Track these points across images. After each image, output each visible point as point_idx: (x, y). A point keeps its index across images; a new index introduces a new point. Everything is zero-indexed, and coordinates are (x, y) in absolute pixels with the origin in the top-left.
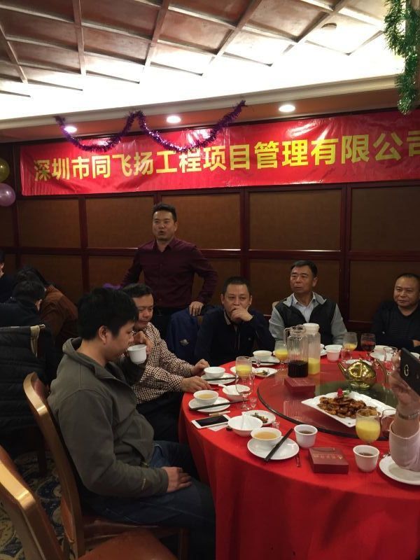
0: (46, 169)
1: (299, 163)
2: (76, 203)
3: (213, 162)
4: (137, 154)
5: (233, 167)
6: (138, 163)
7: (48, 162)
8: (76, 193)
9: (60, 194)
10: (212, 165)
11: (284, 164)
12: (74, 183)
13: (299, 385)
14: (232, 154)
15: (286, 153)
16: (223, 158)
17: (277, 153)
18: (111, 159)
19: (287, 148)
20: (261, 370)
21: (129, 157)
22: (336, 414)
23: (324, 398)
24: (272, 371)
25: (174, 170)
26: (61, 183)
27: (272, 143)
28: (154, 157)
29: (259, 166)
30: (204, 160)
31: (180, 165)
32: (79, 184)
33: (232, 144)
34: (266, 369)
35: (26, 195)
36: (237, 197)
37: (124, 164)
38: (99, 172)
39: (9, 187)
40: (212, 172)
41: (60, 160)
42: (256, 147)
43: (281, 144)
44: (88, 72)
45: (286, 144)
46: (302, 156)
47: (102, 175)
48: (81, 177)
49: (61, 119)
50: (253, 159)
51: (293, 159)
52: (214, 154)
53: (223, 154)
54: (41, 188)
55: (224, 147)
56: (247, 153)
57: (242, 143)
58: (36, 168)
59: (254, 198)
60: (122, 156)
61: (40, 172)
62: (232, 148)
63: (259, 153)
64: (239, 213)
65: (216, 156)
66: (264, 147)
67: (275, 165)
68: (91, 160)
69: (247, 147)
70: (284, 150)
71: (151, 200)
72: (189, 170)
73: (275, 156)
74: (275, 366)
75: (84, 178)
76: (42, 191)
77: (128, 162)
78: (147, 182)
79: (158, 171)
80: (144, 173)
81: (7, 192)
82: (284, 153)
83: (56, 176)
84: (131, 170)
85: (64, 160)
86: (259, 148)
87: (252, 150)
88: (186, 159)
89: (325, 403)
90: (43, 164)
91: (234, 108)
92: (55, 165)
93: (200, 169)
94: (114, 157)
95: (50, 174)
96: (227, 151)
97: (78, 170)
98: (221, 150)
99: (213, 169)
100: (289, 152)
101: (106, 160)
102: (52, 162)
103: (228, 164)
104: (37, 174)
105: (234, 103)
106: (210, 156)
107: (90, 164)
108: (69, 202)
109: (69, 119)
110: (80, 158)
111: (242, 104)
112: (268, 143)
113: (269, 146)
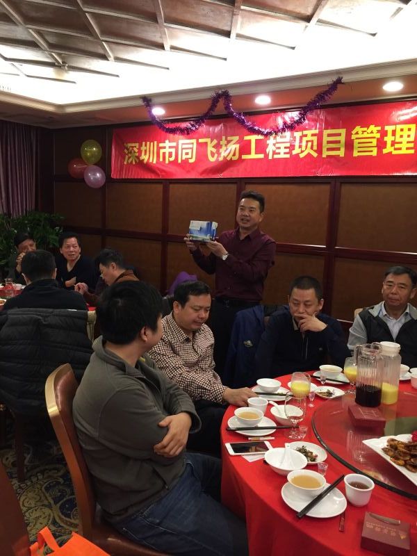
0: (135, 152)
1: (404, 151)
2: (160, 187)
3: (303, 148)
4: (224, 138)
5: (325, 154)
6: (224, 148)
7: (137, 145)
8: (161, 177)
9: (146, 178)
10: (302, 152)
11: (385, 151)
12: (160, 167)
13: (366, 417)
14: (325, 139)
15: (389, 139)
16: (315, 143)
17: (378, 139)
18: (198, 143)
19: (390, 133)
20: (325, 389)
21: (215, 142)
22: (405, 465)
23: (393, 440)
24: (338, 392)
25: (261, 156)
26: (147, 167)
27: (372, 128)
28: (240, 141)
29: (356, 154)
30: (294, 146)
31: (267, 151)
32: (164, 168)
33: (326, 128)
34: (331, 389)
35: (115, 178)
36: (326, 188)
37: (210, 149)
38: (184, 157)
39: (100, 169)
40: (302, 159)
41: (148, 143)
42: (354, 132)
43: (383, 128)
44: (173, 48)
45: (389, 128)
46: (408, 142)
47: (187, 159)
48: (167, 162)
49: (147, 100)
50: (349, 145)
51: (397, 146)
52: (305, 139)
53: (315, 139)
54: (129, 172)
55: (317, 131)
56: (342, 139)
57: (338, 128)
58: (126, 151)
59: (346, 190)
60: (208, 140)
61: (130, 155)
62: (326, 132)
63: (357, 138)
64: (327, 206)
65: (307, 142)
66: (363, 132)
67: (374, 153)
68: (178, 144)
69: (343, 131)
70: (386, 135)
71: (234, 187)
72: (276, 156)
73: (374, 142)
74: (343, 386)
75: (170, 162)
76: (130, 174)
77: (214, 147)
78: (232, 168)
79: (244, 157)
80: (229, 158)
81: (98, 175)
82: (386, 139)
83: (143, 160)
84: (216, 155)
85: (152, 144)
86: (357, 133)
87: (349, 135)
88: (274, 145)
89: (393, 448)
90: (133, 147)
91: (328, 85)
92: (143, 148)
93: (288, 156)
94: (201, 141)
95: (138, 157)
96: (320, 137)
97: (164, 154)
98: (313, 135)
99: (302, 156)
100: (393, 138)
101: (193, 144)
102: (141, 145)
103: (319, 151)
104: (127, 157)
105: (329, 81)
106: (301, 141)
107: (176, 148)
108: (154, 186)
109: (155, 100)
110: (167, 141)
111: (339, 81)
112: (368, 128)
113: (369, 131)
